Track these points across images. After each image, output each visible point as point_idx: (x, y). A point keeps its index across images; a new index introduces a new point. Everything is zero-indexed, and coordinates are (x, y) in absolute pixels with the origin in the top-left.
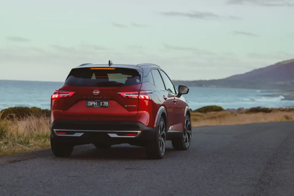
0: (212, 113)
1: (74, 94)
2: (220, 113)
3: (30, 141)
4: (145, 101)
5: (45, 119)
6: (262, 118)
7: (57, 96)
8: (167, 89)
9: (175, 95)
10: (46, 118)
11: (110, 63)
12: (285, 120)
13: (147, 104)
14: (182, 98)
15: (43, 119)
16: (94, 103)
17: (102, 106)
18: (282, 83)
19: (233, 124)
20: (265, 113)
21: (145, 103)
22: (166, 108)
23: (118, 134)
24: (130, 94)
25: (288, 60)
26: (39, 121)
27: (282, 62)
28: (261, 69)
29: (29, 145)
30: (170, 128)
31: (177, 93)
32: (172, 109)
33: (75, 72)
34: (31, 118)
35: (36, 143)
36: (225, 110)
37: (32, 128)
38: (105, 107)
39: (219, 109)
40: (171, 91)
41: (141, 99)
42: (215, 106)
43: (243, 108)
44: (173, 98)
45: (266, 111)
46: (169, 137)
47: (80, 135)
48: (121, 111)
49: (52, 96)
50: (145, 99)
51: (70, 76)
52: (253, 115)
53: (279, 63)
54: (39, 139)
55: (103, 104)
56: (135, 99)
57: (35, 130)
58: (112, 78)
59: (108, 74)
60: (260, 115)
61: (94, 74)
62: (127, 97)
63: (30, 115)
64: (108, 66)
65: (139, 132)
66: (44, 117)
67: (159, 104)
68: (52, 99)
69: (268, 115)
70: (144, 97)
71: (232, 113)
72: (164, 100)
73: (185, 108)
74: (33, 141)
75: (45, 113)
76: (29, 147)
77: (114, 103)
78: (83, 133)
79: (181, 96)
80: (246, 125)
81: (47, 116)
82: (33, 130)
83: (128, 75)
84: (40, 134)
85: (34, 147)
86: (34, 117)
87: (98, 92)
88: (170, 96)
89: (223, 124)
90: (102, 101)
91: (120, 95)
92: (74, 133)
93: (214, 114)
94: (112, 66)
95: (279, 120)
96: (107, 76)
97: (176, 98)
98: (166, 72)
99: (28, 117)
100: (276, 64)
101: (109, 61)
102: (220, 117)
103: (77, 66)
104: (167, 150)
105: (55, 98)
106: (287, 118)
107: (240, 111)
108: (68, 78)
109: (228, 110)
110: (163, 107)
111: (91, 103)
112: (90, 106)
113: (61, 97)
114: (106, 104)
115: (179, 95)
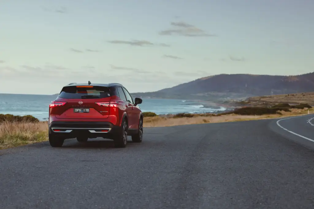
0: (147, 118)
1: (65, 104)
2: (153, 118)
3: (4, 141)
4: (114, 108)
5: (17, 124)
6: (185, 122)
7: (53, 105)
8: (128, 100)
9: (133, 104)
10: (17, 122)
11: (89, 83)
12: (203, 123)
13: (115, 110)
14: (138, 106)
15: (15, 123)
16: (79, 110)
17: (85, 112)
18: (201, 95)
19: (164, 126)
20: (188, 118)
21: (114, 109)
22: (127, 113)
23: (96, 130)
24: (104, 104)
25: (206, 77)
26: (12, 125)
27: (201, 79)
28: (185, 84)
29: (4, 144)
30: (130, 127)
31: (134, 103)
32: (131, 114)
33: (65, 89)
34: (5, 123)
35: (9, 142)
36: (158, 116)
37: (6, 130)
38: (87, 112)
39: (153, 115)
40: (130, 102)
41: (112, 107)
42: (150, 112)
43: (171, 114)
44: (132, 106)
45: (189, 116)
46: (130, 133)
47: (70, 131)
48: (97, 115)
49: (50, 105)
50: (114, 107)
51: (62, 92)
52: (179, 119)
53: (198, 79)
54: (12, 139)
55: (85, 110)
56: (106, 107)
57: (8, 132)
58: (90, 93)
59: (87, 90)
60: (184, 119)
61: (77, 91)
62: (102, 105)
63: (4, 120)
64: (88, 85)
65: (110, 129)
66: (16, 121)
67: (123, 110)
68: (50, 107)
69: (190, 119)
70: (113, 106)
71: (163, 118)
72: (126, 108)
73: (139, 114)
74: (7, 141)
75: (17, 118)
76: (3, 145)
77: (93, 109)
78: (72, 130)
79: (137, 105)
80: (173, 127)
81: (18, 121)
82: (7, 132)
83: (101, 91)
84: (12, 136)
85: (8, 146)
86: (8, 122)
87: (82, 103)
88: (130, 105)
89: (156, 126)
90: (85, 109)
91: (97, 104)
92: (65, 130)
93: (150, 118)
94: (91, 85)
95: (199, 123)
96: (86, 91)
97: (134, 106)
98: (127, 89)
99: (3, 122)
100: (196, 80)
101: (89, 81)
102: (154, 120)
103: (66, 85)
104: (128, 142)
105: (52, 107)
106: (205, 121)
107: (169, 116)
108: (61, 93)
109: (160, 115)
110: (125, 113)
111: (77, 110)
112: (77, 112)
113: (56, 106)
114: (88, 110)
115: (135, 105)
